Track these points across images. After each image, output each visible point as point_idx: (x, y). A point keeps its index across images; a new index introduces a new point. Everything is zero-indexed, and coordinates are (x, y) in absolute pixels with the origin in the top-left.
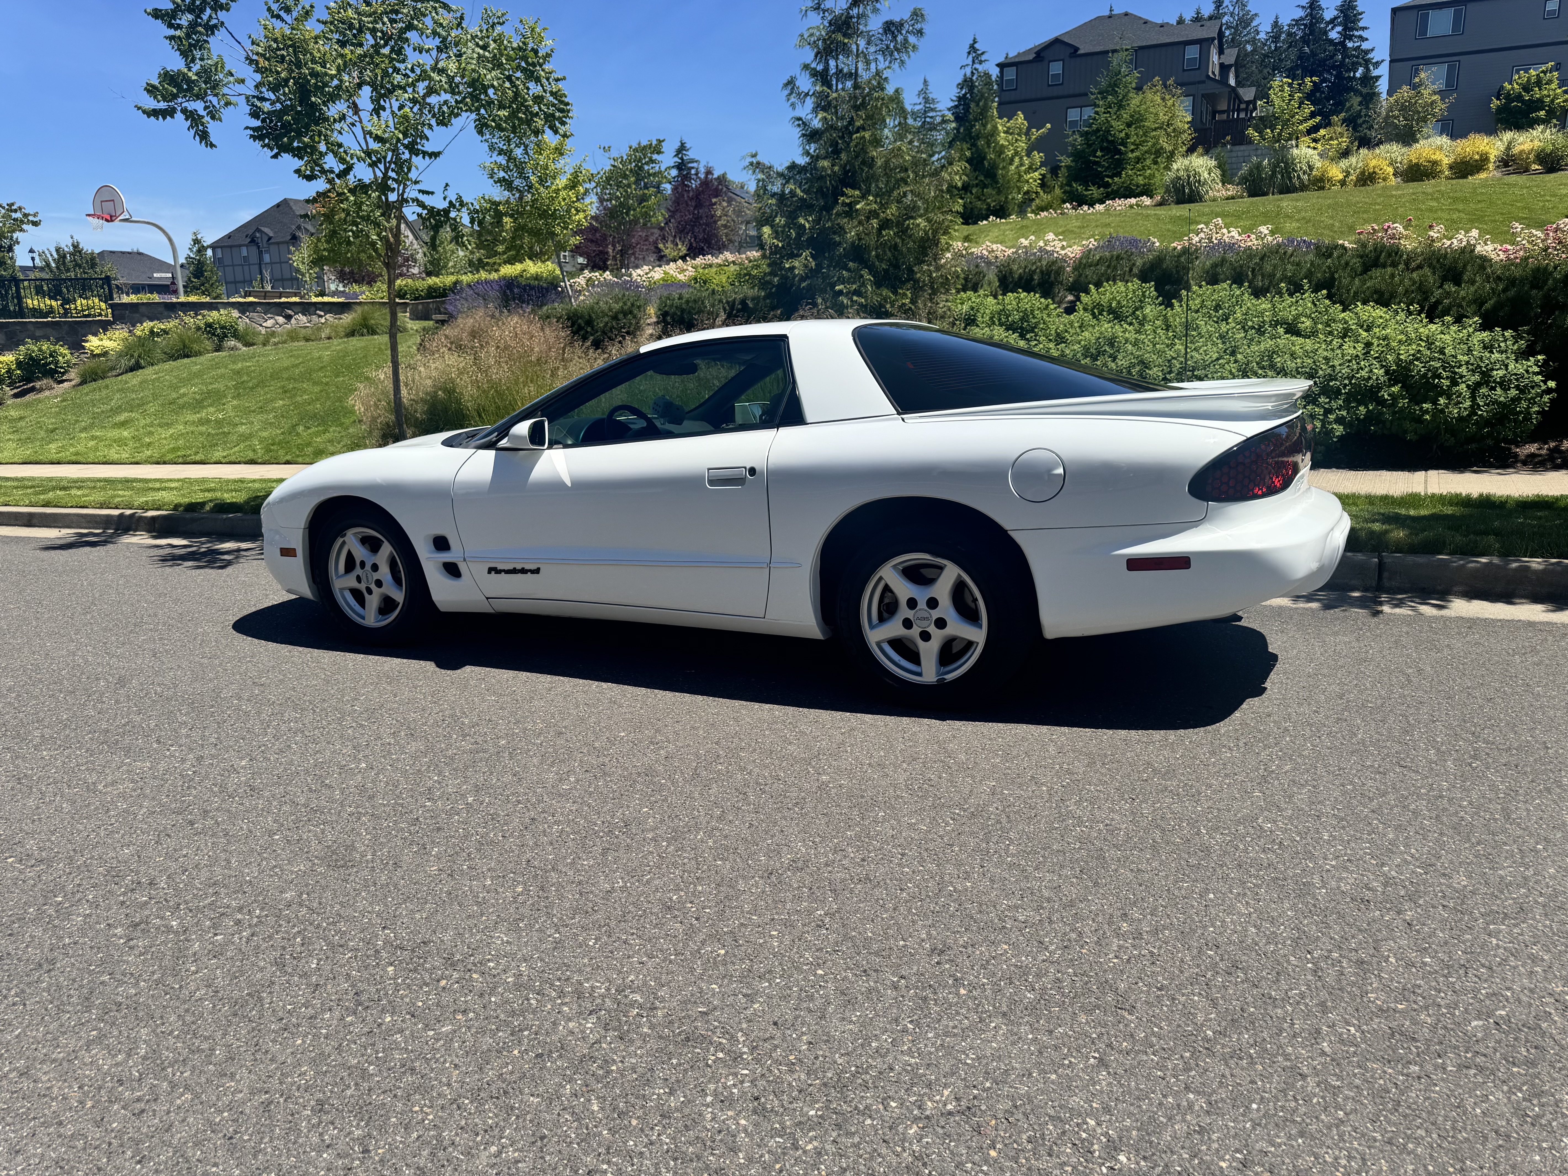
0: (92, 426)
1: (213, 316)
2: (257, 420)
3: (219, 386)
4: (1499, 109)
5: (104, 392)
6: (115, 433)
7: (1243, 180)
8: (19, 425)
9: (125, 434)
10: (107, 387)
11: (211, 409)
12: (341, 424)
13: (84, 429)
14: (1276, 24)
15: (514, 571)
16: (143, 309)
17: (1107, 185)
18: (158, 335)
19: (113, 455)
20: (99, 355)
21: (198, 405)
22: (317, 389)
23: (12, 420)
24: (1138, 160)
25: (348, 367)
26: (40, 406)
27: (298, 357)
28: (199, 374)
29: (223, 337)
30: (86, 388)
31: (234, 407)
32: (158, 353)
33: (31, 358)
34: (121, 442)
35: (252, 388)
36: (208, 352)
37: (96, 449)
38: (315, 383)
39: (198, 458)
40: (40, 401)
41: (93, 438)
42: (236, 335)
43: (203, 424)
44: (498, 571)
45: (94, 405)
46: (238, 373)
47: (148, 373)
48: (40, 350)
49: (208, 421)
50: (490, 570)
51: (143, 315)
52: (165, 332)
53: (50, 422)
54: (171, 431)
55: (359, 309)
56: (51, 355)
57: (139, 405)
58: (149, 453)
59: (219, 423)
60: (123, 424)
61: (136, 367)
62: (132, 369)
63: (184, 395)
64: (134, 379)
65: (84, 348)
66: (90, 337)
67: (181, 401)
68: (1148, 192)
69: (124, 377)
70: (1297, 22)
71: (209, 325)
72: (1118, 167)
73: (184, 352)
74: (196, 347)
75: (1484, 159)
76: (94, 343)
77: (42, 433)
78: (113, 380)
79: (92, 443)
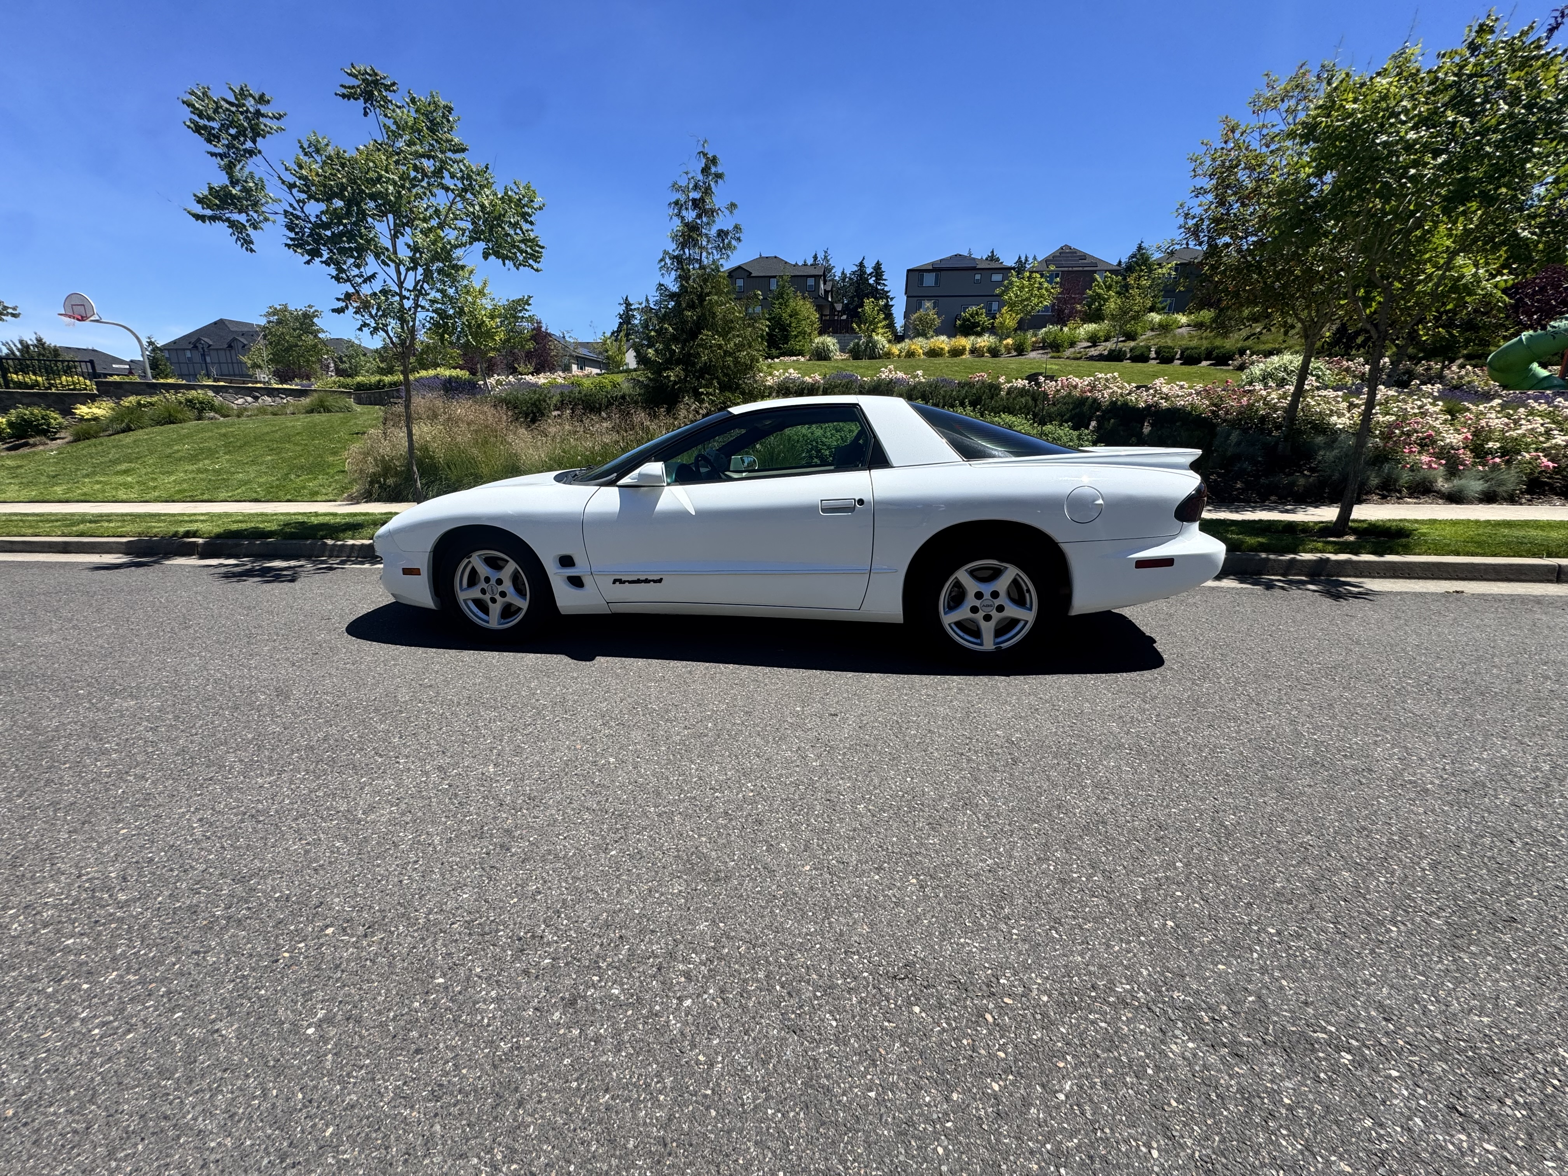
0: (94, 473)
1: (193, 393)
2: (252, 471)
3: (211, 444)
4: (961, 326)
5: (100, 448)
6: (120, 479)
7: (850, 351)
8: (19, 471)
9: (129, 479)
10: (102, 444)
11: (207, 462)
12: (328, 474)
13: (87, 476)
14: (843, 273)
15: (638, 581)
16: (127, 387)
17: (780, 348)
18: (145, 406)
19: (121, 494)
20: (88, 420)
21: (193, 458)
22: (299, 448)
23: (9, 468)
24: (796, 336)
25: (321, 433)
26: (36, 457)
27: (274, 426)
28: (189, 436)
29: (201, 410)
30: (81, 445)
31: (228, 461)
32: (146, 420)
33: (24, 420)
34: (127, 486)
35: (240, 447)
36: (191, 420)
37: (104, 491)
38: (295, 444)
39: (205, 497)
40: (35, 453)
41: (98, 482)
42: (212, 408)
43: (202, 473)
44: (621, 582)
45: (92, 458)
46: (224, 435)
47: (140, 434)
48: (32, 414)
49: (207, 470)
50: (615, 581)
51: (127, 391)
52: (151, 404)
53: (51, 470)
54: (173, 478)
55: (316, 395)
56: (43, 418)
57: (138, 458)
58: (156, 494)
59: (217, 472)
60: (126, 472)
61: (127, 429)
62: (123, 431)
63: (178, 451)
64: (128, 439)
65: (75, 414)
66: (79, 406)
67: (177, 455)
68: (801, 353)
69: (117, 437)
70: (854, 273)
71: (190, 401)
72: (786, 339)
73: (169, 419)
74: (180, 416)
75: (964, 349)
76: (83, 410)
77: (44, 479)
78: (107, 439)
79: (97, 487)
